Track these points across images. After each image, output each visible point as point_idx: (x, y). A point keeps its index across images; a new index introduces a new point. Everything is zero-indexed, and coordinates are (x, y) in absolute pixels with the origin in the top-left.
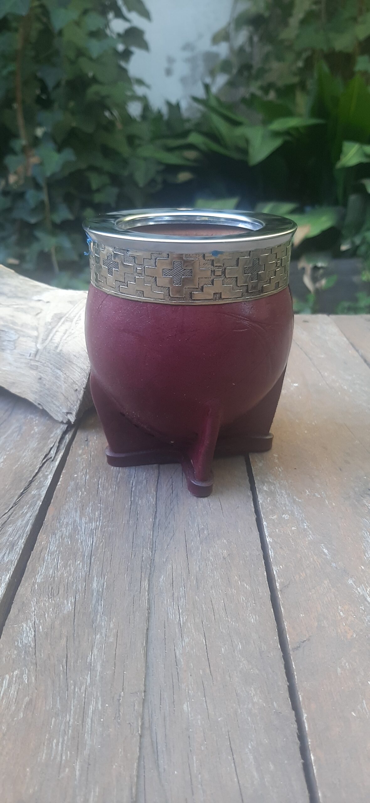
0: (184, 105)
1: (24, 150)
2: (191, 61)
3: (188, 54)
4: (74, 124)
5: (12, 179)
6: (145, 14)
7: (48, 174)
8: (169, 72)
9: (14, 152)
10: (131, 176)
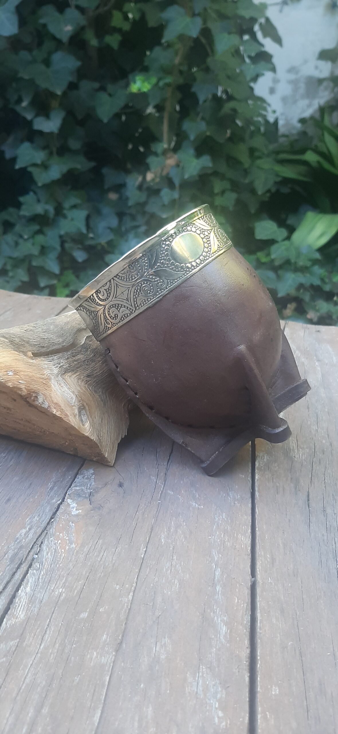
0: (281, 123)
1: (165, 152)
2: (294, 83)
3: (292, 77)
4: (208, 134)
5: (149, 176)
6: (278, 40)
7: (186, 176)
8: (272, 91)
9: (156, 154)
10: (251, 183)
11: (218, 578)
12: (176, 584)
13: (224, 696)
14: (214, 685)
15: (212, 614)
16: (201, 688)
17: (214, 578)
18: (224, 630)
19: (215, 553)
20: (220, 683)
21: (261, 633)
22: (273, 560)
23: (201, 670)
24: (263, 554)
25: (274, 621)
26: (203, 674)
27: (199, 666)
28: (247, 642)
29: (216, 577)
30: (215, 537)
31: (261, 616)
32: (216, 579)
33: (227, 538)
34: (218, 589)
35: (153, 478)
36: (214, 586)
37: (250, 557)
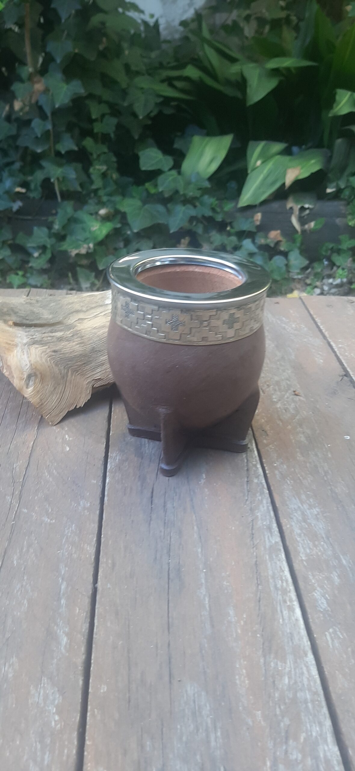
1: (30, 78)
4: (76, 51)
5: (17, 105)
7: (57, 106)
9: (22, 81)
10: (131, 106)
12: (25, 604)
13: (61, 701)
14: (53, 693)
16: (41, 698)
17: (60, 592)
18: (65, 640)
19: (63, 567)
20: (58, 691)
21: (96, 638)
22: (114, 565)
23: (43, 682)
24: (105, 560)
25: (109, 624)
26: (44, 684)
27: (42, 678)
28: (83, 649)
29: (62, 590)
30: (63, 551)
31: (98, 621)
32: (62, 592)
33: (74, 550)
34: (62, 602)
35: (9, 498)
36: (59, 600)
37: (93, 565)
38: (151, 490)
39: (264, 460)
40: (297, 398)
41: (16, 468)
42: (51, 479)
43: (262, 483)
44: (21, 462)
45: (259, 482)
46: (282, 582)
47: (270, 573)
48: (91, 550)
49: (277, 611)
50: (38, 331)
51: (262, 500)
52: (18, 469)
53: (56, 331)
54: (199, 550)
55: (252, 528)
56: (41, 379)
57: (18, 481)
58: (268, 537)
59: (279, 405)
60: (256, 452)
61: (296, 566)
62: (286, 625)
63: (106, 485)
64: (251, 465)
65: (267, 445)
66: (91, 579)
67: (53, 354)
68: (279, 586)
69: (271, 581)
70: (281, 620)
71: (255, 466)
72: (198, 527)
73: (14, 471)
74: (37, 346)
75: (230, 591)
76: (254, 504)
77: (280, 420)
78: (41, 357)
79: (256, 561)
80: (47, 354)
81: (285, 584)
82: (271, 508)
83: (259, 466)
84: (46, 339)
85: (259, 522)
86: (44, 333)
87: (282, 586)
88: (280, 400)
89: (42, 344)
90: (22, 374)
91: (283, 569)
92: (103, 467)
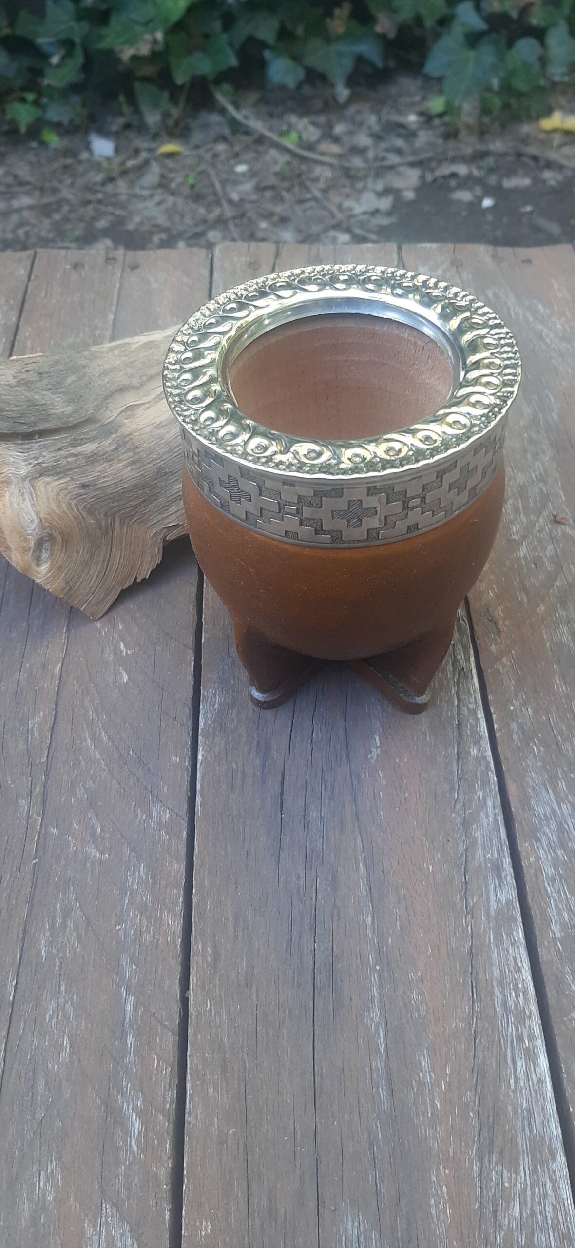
11: (130, 1018)
12: (66, 1046)
14: (122, 1235)
15: (119, 1097)
17: (125, 1019)
18: (137, 1127)
19: (126, 964)
20: (131, 1230)
21: (190, 1123)
22: (216, 957)
23: (104, 1212)
24: (200, 947)
25: (211, 1091)
26: (107, 1218)
27: (102, 1206)
29: (128, 1016)
30: (126, 926)
31: (192, 1087)
32: (127, 1020)
33: (145, 923)
34: (129, 1043)
35: (23, 803)
36: (123, 1037)
37: (180, 960)
38: (279, 778)
39: (490, 697)
40: (559, 530)
41: (32, 729)
42: (98, 756)
43: (485, 758)
44: (41, 714)
45: (480, 755)
46: (517, 996)
47: (496, 973)
48: (175, 924)
49: (506, 1061)
50: (45, 447)
51: (485, 799)
52: (36, 734)
53: (82, 442)
54: (369, 920)
55: (465, 867)
56: (63, 541)
57: (38, 761)
58: (495, 887)
59: (523, 551)
60: (475, 679)
61: (544, 954)
62: (521, 1091)
63: (198, 766)
64: (465, 711)
65: (498, 659)
66: (177, 989)
67: (82, 491)
68: (511, 1003)
69: (497, 991)
70: (512, 1081)
71: (474, 713)
72: (366, 865)
73: (30, 739)
74: (48, 479)
75: (423, 1014)
76: (470, 809)
77: (524, 590)
78: (58, 501)
79: (471, 948)
80: (70, 493)
81: (521, 1000)
82: (500, 818)
83: (481, 714)
84: (63, 462)
85: (480, 852)
86: (60, 449)
87: (517, 1003)
88: (524, 538)
89: (58, 474)
90: (26, 540)
91: (520, 964)
92: (190, 724)
